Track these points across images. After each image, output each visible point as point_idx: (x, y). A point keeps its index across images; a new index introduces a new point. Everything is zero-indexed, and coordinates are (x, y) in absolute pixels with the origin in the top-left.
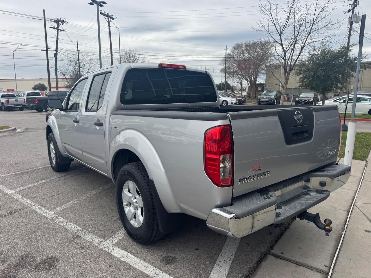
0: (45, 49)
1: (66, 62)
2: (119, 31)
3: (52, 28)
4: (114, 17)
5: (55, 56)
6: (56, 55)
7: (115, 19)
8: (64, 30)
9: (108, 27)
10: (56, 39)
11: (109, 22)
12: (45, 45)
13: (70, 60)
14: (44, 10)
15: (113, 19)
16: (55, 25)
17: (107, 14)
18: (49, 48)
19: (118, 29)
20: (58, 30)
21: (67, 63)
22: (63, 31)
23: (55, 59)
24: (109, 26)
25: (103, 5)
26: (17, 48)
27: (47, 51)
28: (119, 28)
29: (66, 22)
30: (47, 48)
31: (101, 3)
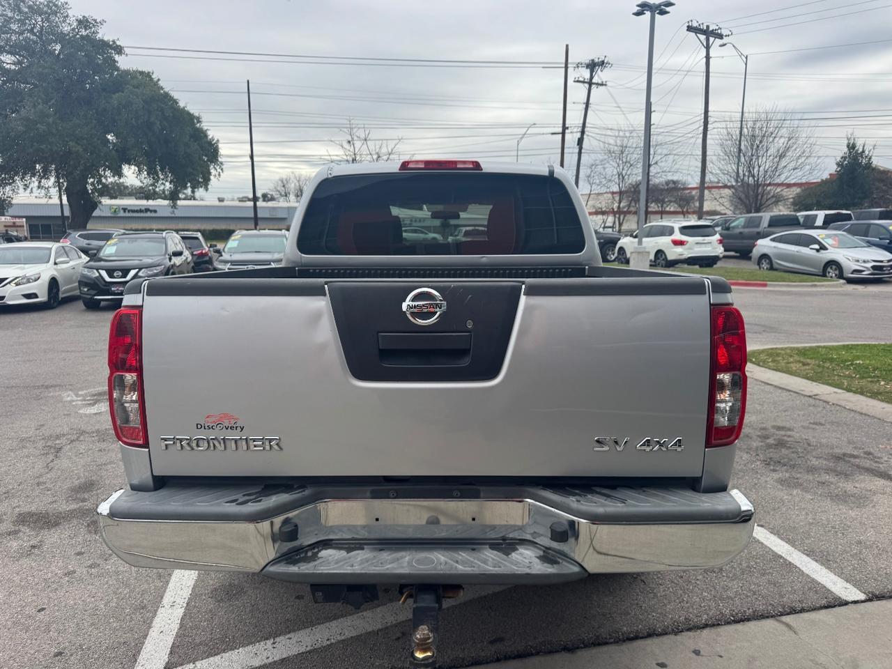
0: (560, 130)
1: (599, 155)
2: (746, 64)
3: (578, 81)
4: (724, 32)
5: (578, 144)
6: (580, 141)
7: (726, 36)
8: (604, 83)
9: (705, 59)
10: (584, 106)
11: (708, 48)
12: (561, 122)
13: (610, 151)
14: (567, 46)
15: (721, 36)
16: (586, 74)
17: (705, 28)
18: (568, 128)
19: (745, 60)
20: (590, 83)
21: (601, 158)
22: (602, 85)
23: (577, 150)
24: (708, 57)
25: (667, 9)
26: (525, 134)
27: (563, 134)
28: (746, 58)
29: (609, 64)
30: (565, 128)
31: (662, 7)
